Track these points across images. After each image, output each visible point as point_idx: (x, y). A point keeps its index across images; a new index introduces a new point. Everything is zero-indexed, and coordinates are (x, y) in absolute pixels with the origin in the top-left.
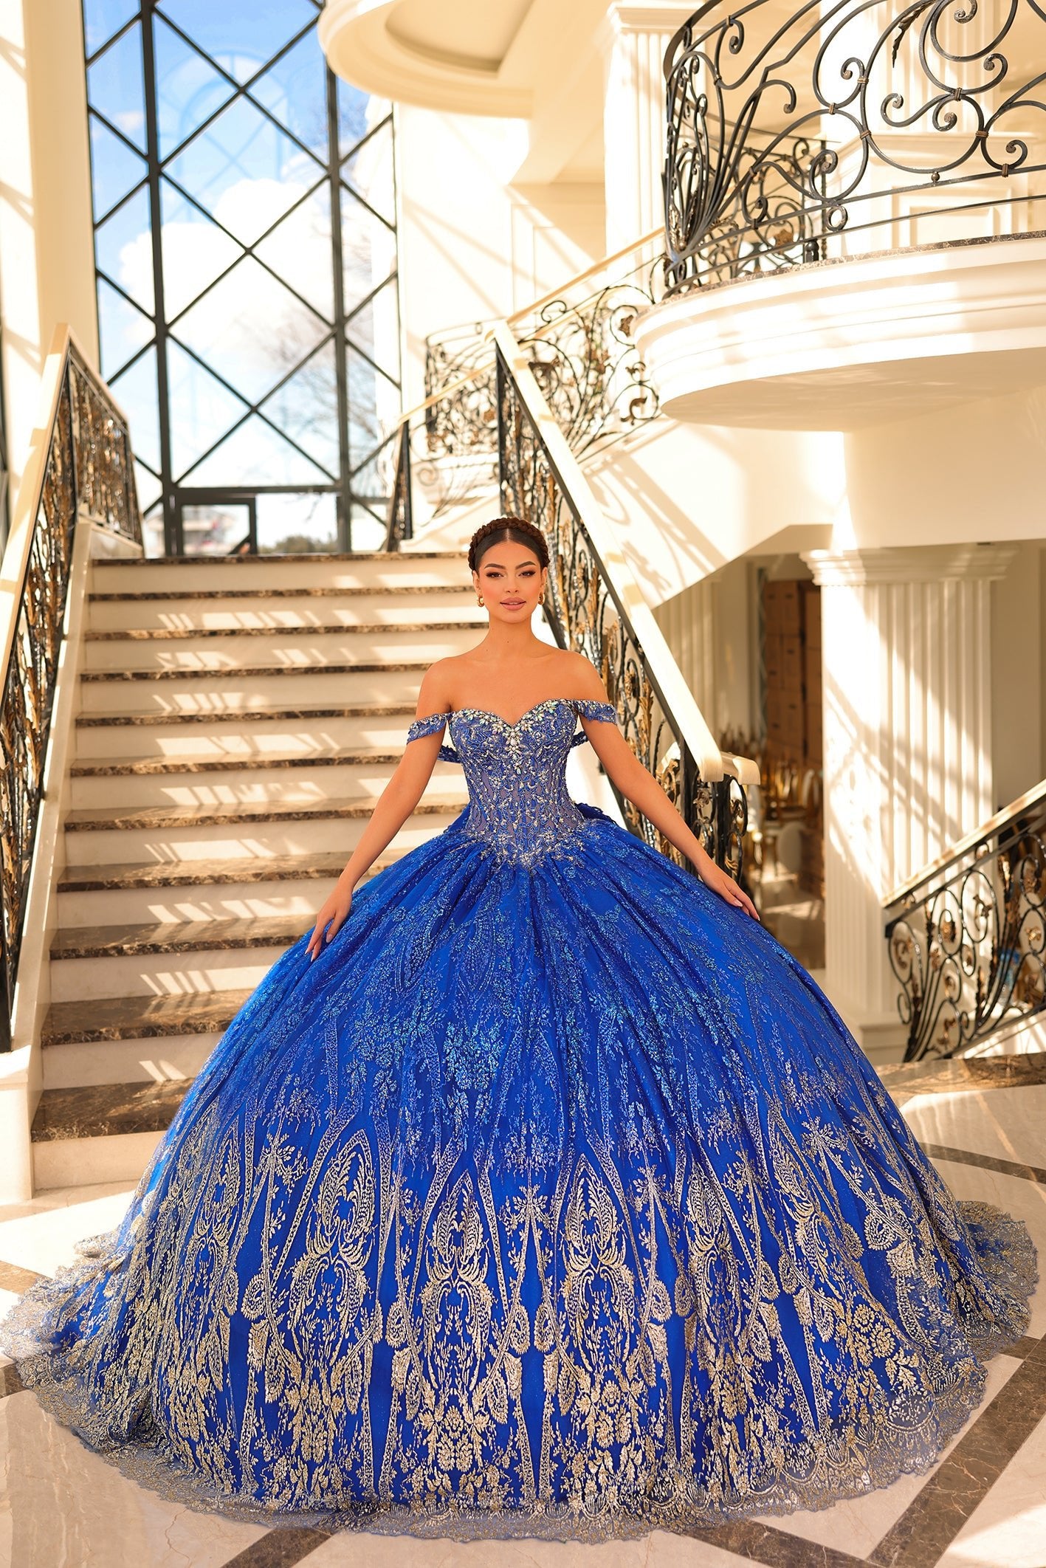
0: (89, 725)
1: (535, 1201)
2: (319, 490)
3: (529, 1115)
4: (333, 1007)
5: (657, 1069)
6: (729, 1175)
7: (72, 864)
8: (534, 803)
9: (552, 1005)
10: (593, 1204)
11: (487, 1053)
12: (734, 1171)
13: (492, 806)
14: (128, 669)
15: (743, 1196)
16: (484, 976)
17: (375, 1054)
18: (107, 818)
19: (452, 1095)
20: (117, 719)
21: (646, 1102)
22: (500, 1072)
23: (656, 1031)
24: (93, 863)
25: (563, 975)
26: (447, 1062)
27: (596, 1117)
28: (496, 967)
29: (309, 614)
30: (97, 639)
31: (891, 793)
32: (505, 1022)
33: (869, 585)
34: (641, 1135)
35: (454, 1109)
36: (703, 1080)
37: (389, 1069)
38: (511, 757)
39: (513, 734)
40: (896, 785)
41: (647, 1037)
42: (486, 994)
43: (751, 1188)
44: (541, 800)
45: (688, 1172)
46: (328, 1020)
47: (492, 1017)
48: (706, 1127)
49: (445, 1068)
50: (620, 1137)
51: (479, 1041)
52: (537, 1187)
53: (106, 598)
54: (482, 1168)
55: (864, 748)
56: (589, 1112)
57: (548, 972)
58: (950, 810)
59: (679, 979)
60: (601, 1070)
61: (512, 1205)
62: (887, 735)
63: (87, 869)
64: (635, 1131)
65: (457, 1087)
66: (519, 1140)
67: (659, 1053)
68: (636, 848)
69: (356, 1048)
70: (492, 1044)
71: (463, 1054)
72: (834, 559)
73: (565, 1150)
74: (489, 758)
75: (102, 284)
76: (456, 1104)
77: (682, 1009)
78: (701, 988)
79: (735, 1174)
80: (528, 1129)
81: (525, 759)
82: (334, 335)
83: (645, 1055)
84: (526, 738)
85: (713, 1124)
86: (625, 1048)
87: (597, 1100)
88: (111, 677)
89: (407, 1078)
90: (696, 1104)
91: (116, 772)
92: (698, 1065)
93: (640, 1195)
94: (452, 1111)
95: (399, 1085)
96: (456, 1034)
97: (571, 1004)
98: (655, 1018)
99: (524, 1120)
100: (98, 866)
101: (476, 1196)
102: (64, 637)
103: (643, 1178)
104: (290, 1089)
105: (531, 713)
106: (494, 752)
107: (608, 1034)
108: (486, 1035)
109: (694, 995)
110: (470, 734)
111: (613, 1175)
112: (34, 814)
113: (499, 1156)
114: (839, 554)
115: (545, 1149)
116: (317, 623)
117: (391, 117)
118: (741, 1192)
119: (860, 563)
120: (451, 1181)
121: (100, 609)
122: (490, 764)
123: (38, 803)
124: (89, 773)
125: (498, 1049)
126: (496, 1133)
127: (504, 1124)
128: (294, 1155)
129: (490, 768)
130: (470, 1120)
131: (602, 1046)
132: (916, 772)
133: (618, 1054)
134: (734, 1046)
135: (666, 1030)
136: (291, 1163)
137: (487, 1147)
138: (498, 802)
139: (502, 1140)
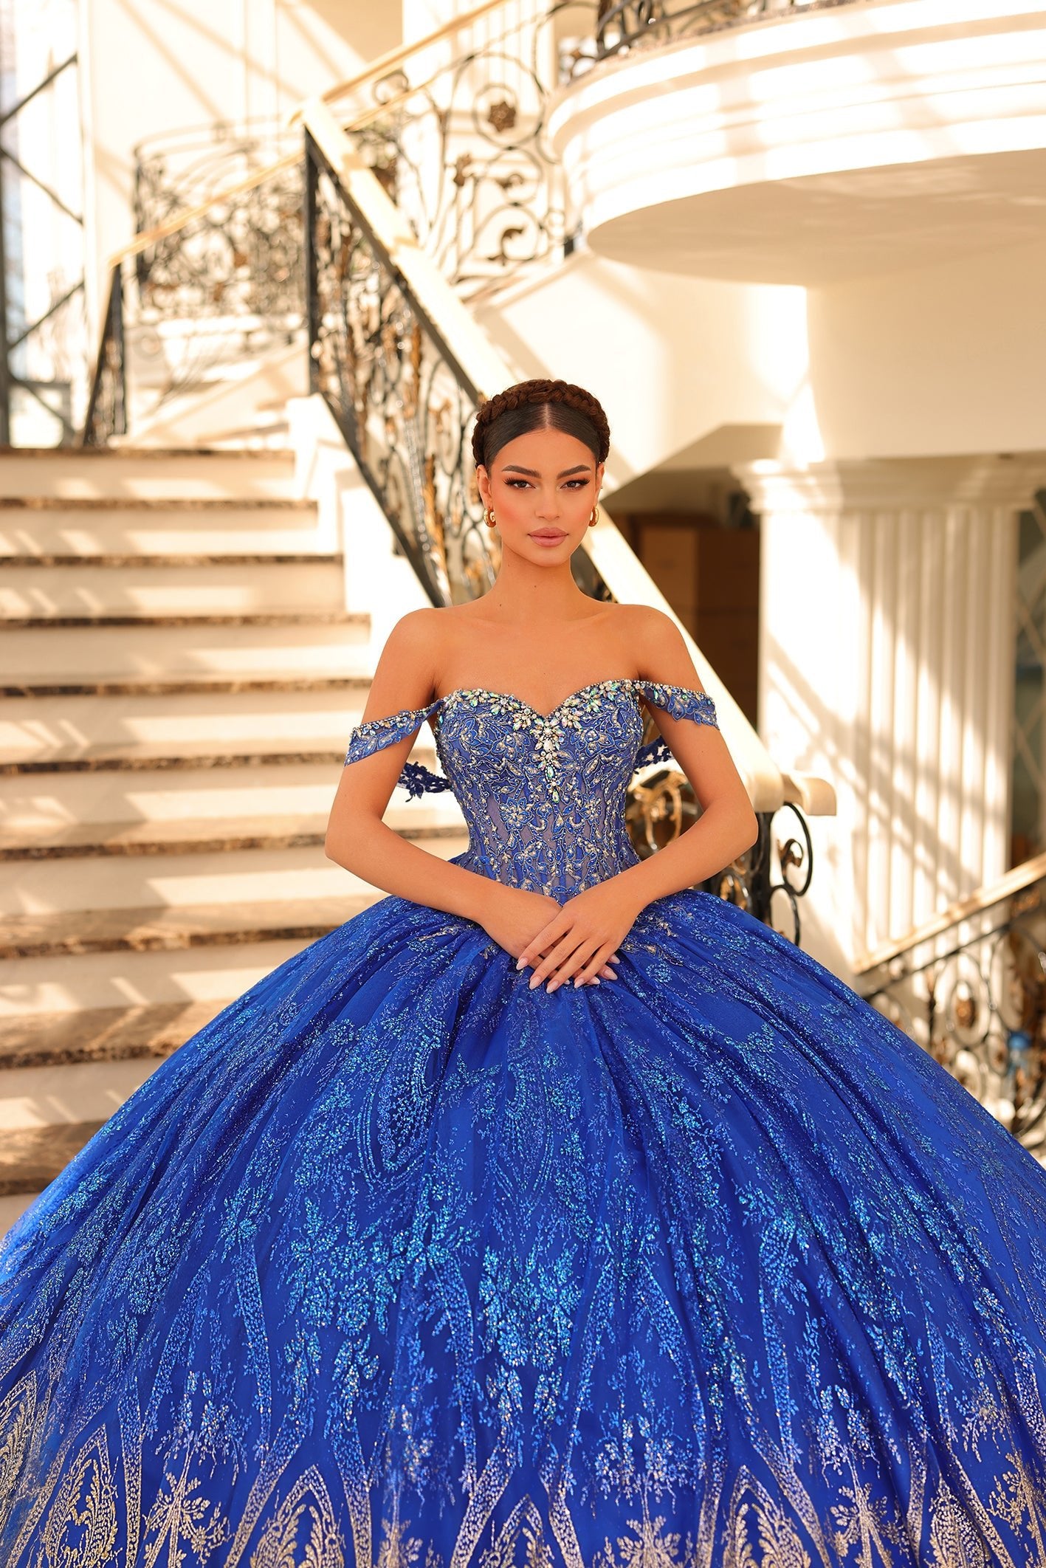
1: (659, 1543)
3: (634, 1409)
4: (240, 1218)
5: (875, 1332)
6: (998, 1494)
8: (580, 852)
9: (661, 1215)
10: (768, 1549)
11: (551, 1303)
12: (1006, 1487)
13: (506, 857)
15: (1023, 1527)
16: (538, 1168)
17: (336, 1309)
19: (495, 1376)
21: (854, 1385)
22: (575, 1335)
23: (866, 1263)
25: (682, 1159)
26: (486, 1318)
27: (766, 1410)
28: (557, 1152)
31: (868, 810)
32: (581, 1250)
33: (846, 513)
34: (845, 1437)
35: (497, 1400)
36: (953, 1345)
37: (362, 1335)
38: (543, 772)
39: (548, 731)
40: (875, 799)
41: (853, 1275)
42: (545, 1199)
43: (1033, 1514)
44: (591, 849)
45: (931, 1491)
46: (235, 1250)
47: (558, 1240)
48: (959, 1420)
49: (483, 1328)
50: (809, 1441)
51: (537, 1283)
52: (660, 1521)
54: (555, 1493)
55: (831, 748)
56: (753, 1401)
57: (652, 1155)
58: (946, 835)
59: (889, 1169)
60: (770, 1332)
61: (617, 1550)
62: (863, 730)
64: (833, 1431)
65: (502, 1362)
66: (621, 1447)
67: (876, 1303)
68: (758, 936)
69: (300, 1305)
70: (559, 1289)
71: (512, 1305)
72: (792, 474)
73: (710, 1460)
74: (506, 772)
76: (500, 1391)
77: (904, 1225)
78: (923, 1186)
79: (1008, 1492)
80: (636, 1430)
81: (567, 777)
83: (853, 1306)
84: (570, 741)
85: (971, 1416)
86: (812, 1294)
87: (764, 1381)
89: (405, 1349)
90: (943, 1387)
92: (941, 1321)
93: (843, 1529)
94: (495, 1402)
95: (386, 1365)
96: (500, 1269)
97: (698, 1209)
98: (864, 1241)
99: (626, 1417)
101: (548, 1537)
103: (848, 1503)
104: (199, 1401)
105: (578, 696)
106: (514, 761)
107: (778, 1272)
108: (549, 1272)
109: (916, 1198)
110: (477, 727)
111: (802, 1501)
113: (585, 1474)
114: (802, 466)
115: (671, 1460)
116: (36, 549)
118: (1019, 1521)
119: (834, 480)
120: (499, 1516)
122: (506, 783)
125: (570, 1298)
126: (575, 1435)
127: (589, 1423)
128: (209, 1512)
129: (505, 790)
130: (526, 1416)
131: (768, 1289)
132: (901, 781)
133: (798, 1306)
134: (986, 1281)
135: (887, 1261)
136: (204, 1522)
137: (562, 1460)
138: (515, 850)
139: (590, 1447)
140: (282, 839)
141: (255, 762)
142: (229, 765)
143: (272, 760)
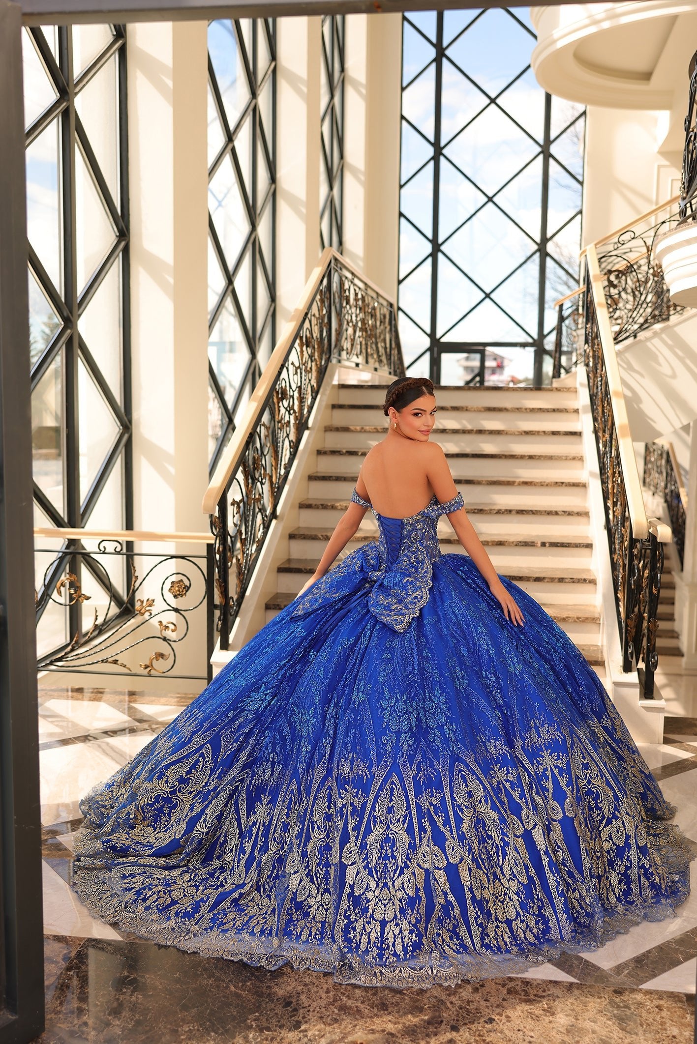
0: (316, 480)
2: (524, 345)
7: (292, 557)
14: (344, 448)
18: (314, 533)
20: (331, 477)
24: (304, 558)
29: (464, 422)
30: (331, 430)
53: (341, 407)
63: (299, 561)
75: (403, 220)
82: (538, 250)
88: (334, 453)
91: (324, 507)
100: (306, 560)
102: (308, 428)
112: (266, 528)
116: (469, 427)
117: (584, 113)
121: (338, 413)
123: (270, 521)
124: (309, 506)
140: (513, 542)
141: (514, 512)
142: (503, 513)
143: (520, 512)
